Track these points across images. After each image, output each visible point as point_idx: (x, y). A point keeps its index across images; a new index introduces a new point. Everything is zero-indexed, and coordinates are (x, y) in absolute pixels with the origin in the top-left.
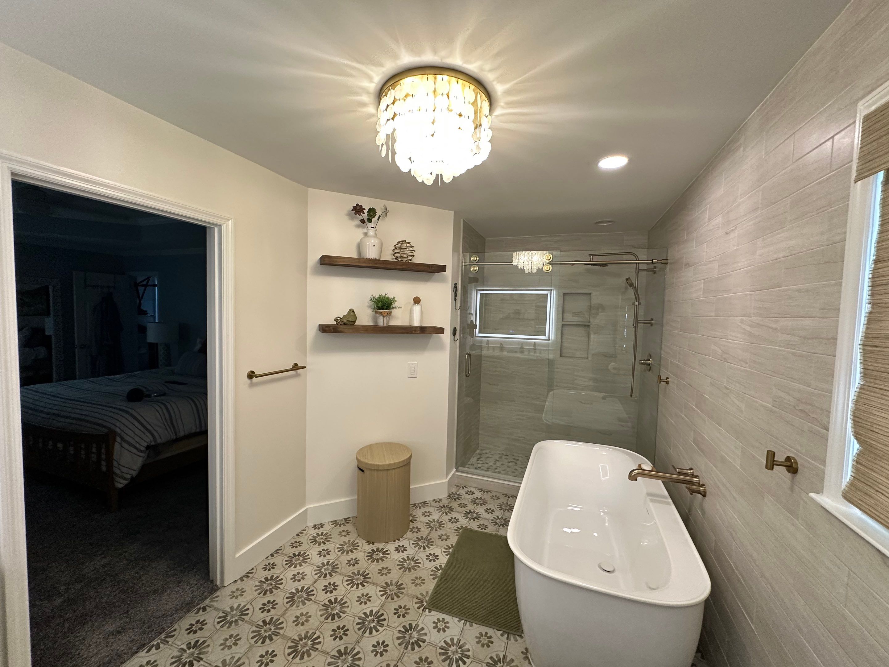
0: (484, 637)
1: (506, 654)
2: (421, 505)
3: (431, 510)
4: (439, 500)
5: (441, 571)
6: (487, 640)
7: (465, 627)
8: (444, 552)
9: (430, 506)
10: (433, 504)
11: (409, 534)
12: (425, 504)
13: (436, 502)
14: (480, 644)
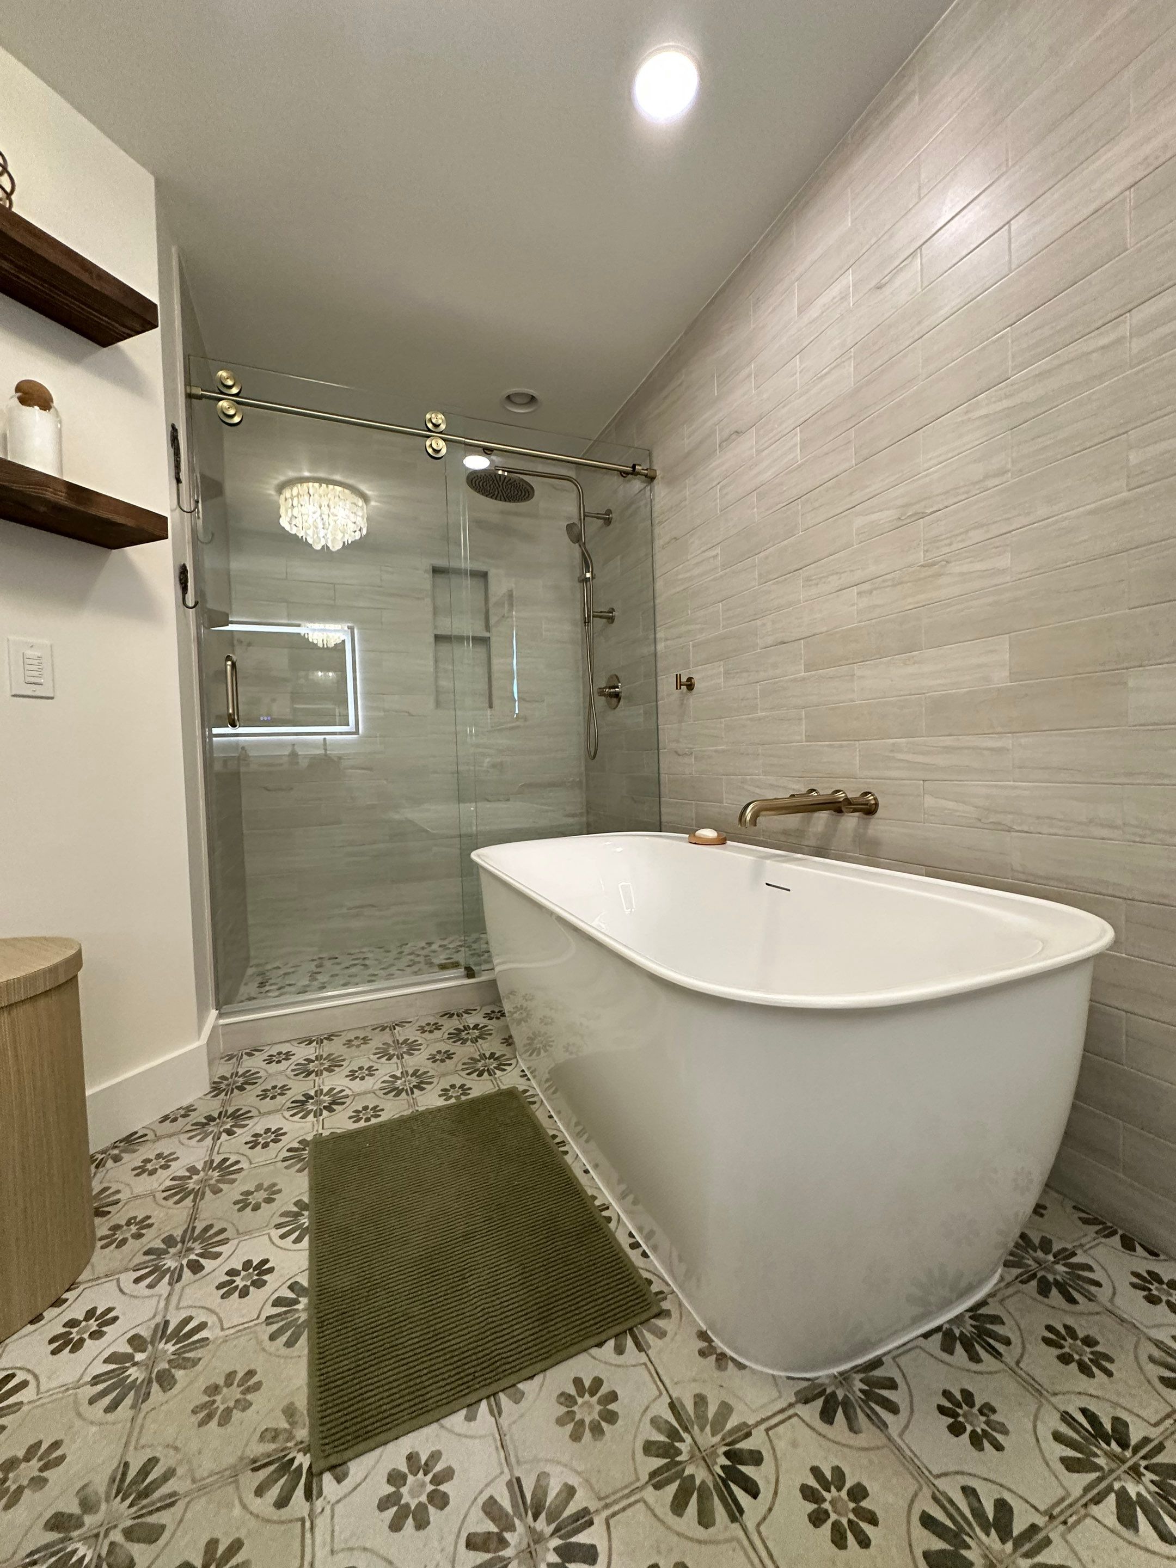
0: (580, 1401)
1: (674, 1396)
2: (116, 1152)
3: (165, 1147)
4: (182, 1112)
5: (304, 1301)
6: (595, 1398)
7: (504, 1421)
8: (282, 1237)
9: (158, 1138)
10: (168, 1127)
11: (102, 1259)
12: (131, 1141)
13: (175, 1120)
14: (587, 1435)
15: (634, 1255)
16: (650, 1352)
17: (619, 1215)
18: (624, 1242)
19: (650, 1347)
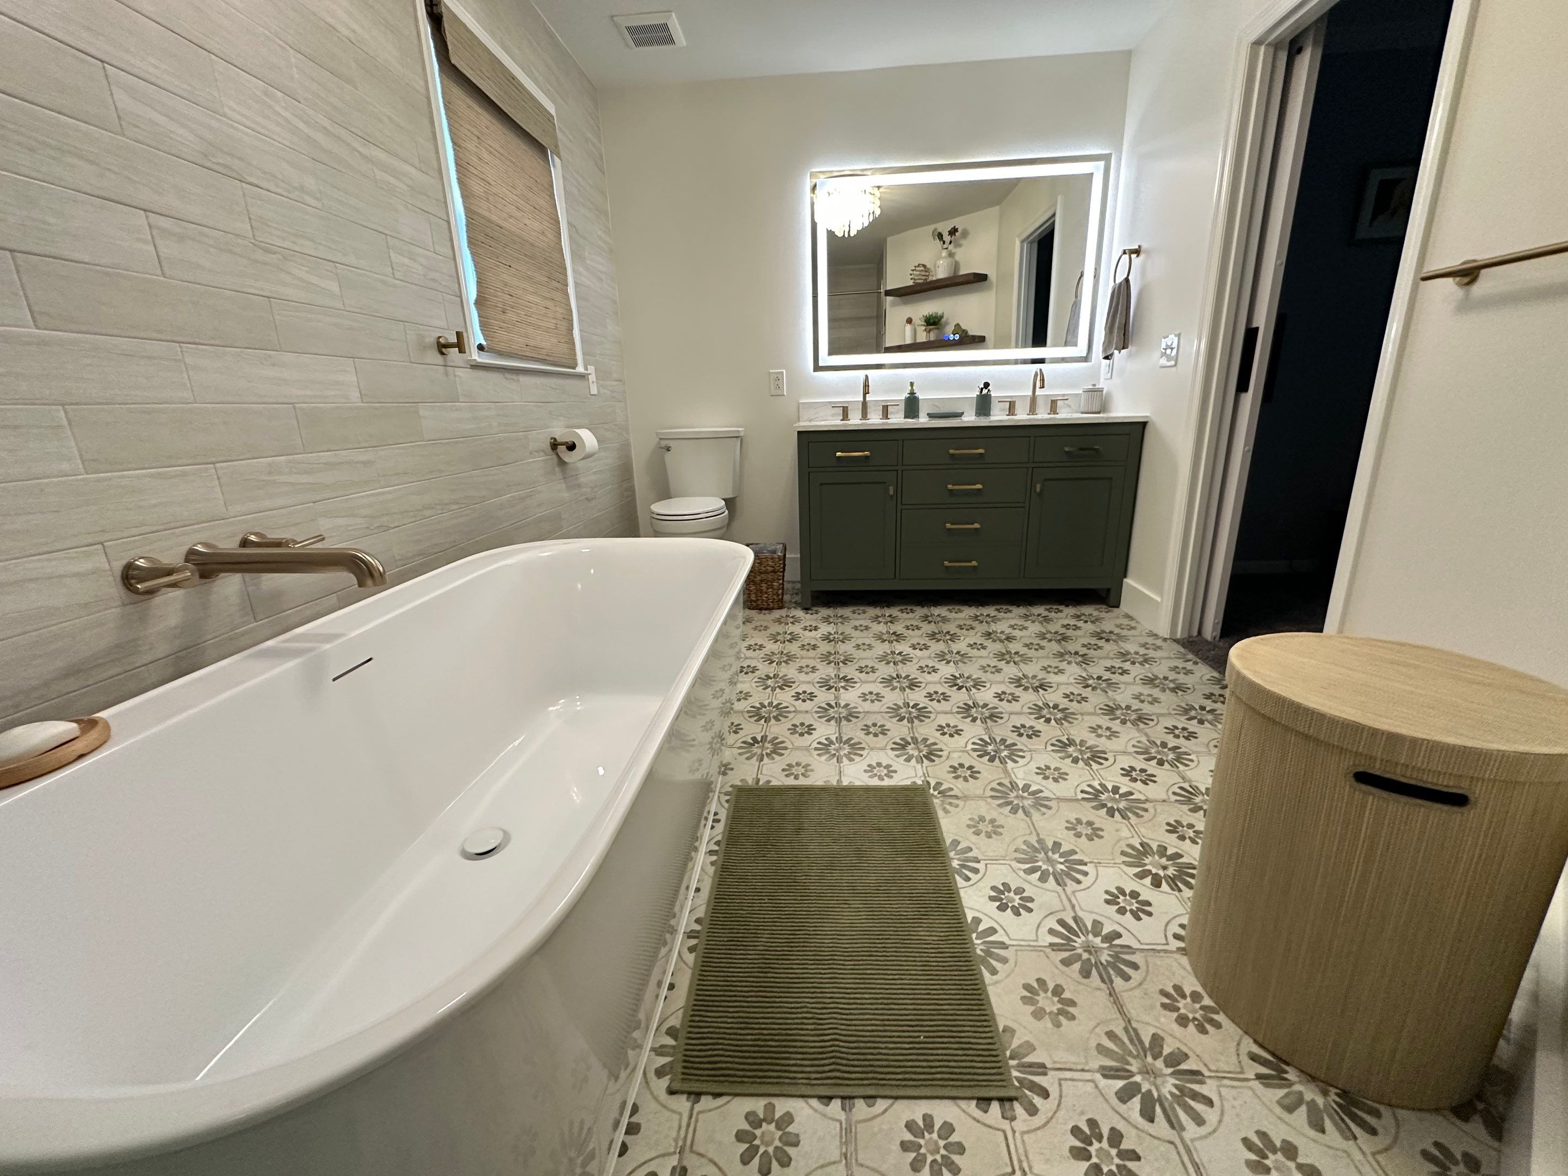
15: (723, 816)
16: (755, 776)
17: (708, 843)
18: (720, 827)
19: (753, 779)
